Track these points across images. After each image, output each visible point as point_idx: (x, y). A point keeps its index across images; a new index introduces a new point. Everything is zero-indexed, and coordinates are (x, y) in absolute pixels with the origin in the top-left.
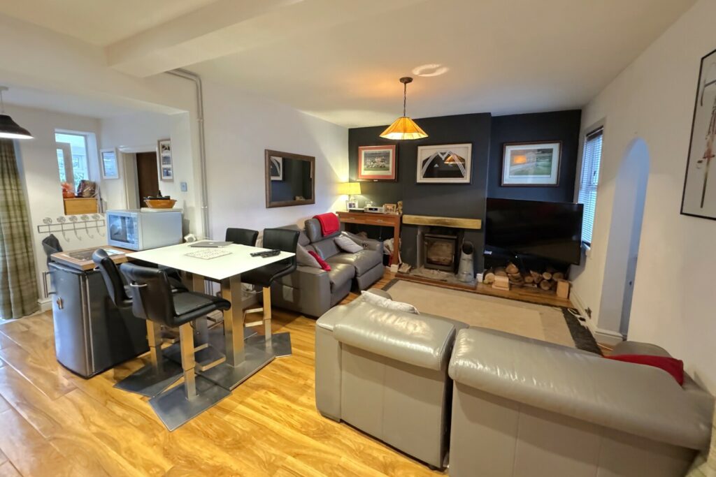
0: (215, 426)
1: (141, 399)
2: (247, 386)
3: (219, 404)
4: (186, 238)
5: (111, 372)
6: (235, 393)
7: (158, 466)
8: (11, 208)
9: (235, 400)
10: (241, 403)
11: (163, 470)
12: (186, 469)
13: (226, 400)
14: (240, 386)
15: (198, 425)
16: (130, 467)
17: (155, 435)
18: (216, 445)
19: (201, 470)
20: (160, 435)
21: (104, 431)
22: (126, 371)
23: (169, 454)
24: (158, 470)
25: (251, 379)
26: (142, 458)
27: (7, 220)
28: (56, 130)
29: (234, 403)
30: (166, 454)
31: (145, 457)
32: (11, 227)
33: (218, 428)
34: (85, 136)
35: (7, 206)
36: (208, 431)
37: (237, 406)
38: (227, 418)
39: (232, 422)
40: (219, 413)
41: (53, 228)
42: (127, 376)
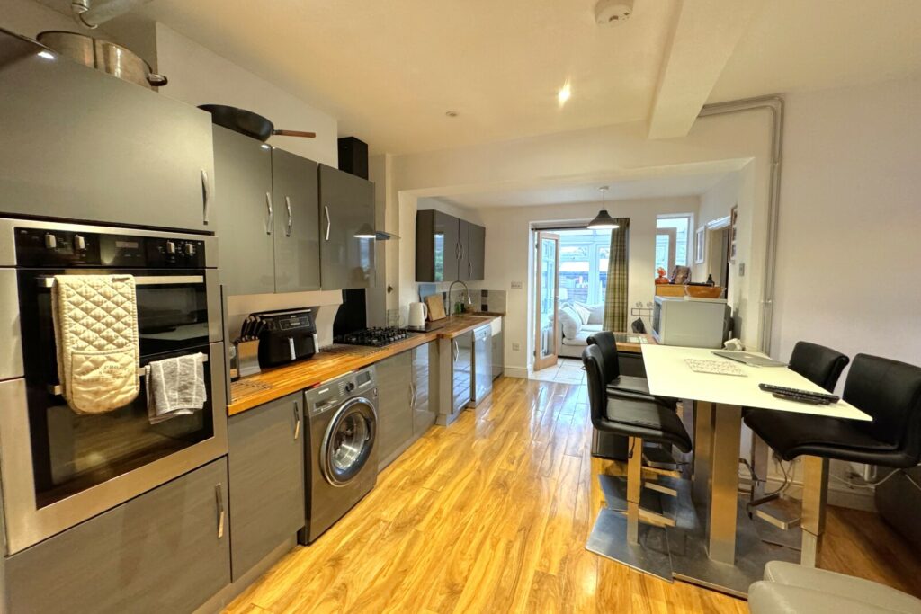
0: (618, 590)
1: (602, 502)
2: (701, 597)
3: (649, 575)
4: (726, 343)
5: (610, 463)
6: (677, 587)
7: (550, 562)
8: (617, 290)
9: (667, 592)
10: (669, 603)
11: (549, 568)
12: (558, 590)
13: (659, 582)
14: (693, 587)
15: (608, 571)
16: (540, 542)
17: (574, 538)
18: (597, 604)
19: (563, 605)
20: (578, 542)
21: (559, 501)
22: (619, 470)
23: (564, 563)
24: (547, 565)
25: (718, 595)
26: (551, 546)
27: (612, 301)
28: (659, 216)
29: (662, 595)
30: (564, 561)
31: (553, 546)
32: (614, 307)
33: (617, 595)
34: (689, 218)
35: (615, 288)
36: (607, 584)
37: (660, 600)
38: (637, 597)
39: (635, 606)
40: (636, 583)
41: (643, 312)
42: (615, 474)
